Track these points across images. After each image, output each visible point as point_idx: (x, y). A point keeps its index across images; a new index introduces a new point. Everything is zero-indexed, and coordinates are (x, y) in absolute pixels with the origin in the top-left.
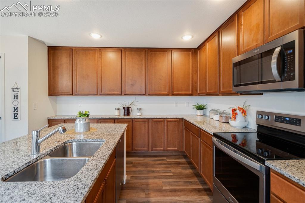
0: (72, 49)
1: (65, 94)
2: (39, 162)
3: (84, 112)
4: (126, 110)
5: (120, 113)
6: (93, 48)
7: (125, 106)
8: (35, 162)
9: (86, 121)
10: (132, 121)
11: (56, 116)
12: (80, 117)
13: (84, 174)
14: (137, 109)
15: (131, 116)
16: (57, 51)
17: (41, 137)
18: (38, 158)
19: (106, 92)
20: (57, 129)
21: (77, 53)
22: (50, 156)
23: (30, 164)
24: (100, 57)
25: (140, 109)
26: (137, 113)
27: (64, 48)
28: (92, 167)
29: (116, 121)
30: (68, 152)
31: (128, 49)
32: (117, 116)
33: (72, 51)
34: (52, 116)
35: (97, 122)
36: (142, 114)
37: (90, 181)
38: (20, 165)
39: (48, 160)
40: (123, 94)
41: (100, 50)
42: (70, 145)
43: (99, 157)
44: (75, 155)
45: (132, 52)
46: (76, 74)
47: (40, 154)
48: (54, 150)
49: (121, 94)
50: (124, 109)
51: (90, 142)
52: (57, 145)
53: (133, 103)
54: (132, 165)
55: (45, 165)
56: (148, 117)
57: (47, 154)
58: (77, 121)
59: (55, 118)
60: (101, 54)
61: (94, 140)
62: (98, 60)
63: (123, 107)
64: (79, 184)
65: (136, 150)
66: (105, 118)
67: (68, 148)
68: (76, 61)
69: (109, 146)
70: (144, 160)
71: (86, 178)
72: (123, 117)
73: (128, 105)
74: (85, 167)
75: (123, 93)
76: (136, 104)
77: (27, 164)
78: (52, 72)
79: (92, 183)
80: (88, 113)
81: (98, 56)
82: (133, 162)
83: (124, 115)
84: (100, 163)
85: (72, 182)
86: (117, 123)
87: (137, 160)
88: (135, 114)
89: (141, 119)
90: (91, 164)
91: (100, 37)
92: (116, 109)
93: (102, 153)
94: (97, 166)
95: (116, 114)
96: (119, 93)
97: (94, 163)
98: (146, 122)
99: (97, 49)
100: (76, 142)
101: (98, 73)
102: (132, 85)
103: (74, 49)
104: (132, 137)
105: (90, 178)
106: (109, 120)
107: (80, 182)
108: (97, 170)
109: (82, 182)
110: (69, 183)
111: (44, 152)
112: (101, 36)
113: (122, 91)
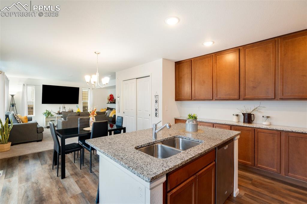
0: (191, 60)
1: (186, 99)
2: (154, 145)
3: (193, 115)
4: (246, 117)
5: (239, 119)
6: (209, 55)
7: (245, 112)
8: (153, 144)
9: (193, 122)
10: (253, 132)
11: (181, 117)
12: (189, 118)
13: (172, 160)
14: (263, 117)
15: (254, 124)
16: (181, 65)
17: (157, 129)
18: (155, 142)
19: (222, 97)
20: (165, 125)
21: (195, 63)
22: (162, 143)
23: (150, 144)
24: (215, 63)
25: (268, 117)
26: (263, 122)
27: (185, 61)
28: (179, 157)
29: (232, 128)
30: (177, 145)
31: (248, 46)
32: (234, 123)
33: (191, 61)
34: (178, 117)
35: (212, 126)
36: (270, 123)
37: (172, 165)
38: (145, 143)
39: (159, 145)
40: (241, 99)
41: (216, 55)
42: (178, 139)
43: (189, 152)
44: (181, 148)
45: (254, 48)
46: (194, 81)
47: (156, 140)
48: (166, 140)
49: (239, 99)
50: (243, 115)
51: (192, 140)
52: (168, 137)
53: (257, 110)
54: (250, 182)
55: (158, 148)
56: (279, 128)
57: (161, 142)
58: (187, 122)
59: (179, 119)
60: (216, 60)
61: (196, 140)
62: (213, 65)
63: (243, 114)
64: (165, 163)
65: (259, 167)
66: (220, 123)
67: (176, 142)
68: (194, 70)
69: (203, 147)
70: (271, 183)
71: (171, 162)
72: (242, 124)
73: (249, 111)
74: (175, 156)
75: (242, 97)
76: (261, 111)
77: (148, 144)
78: (177, 82)
79: (172, 167)
80: (196, 116)
81: (213, 61)
82: (253, 179)
83: (244, 122)
84: (187, 157)
85: (162, 161)
86: (234, 130)
87: (260, 180)
88: (260, 123)
89: (267, 129)
90: (180, 156)
91: (212, 43)
92: (233, 115)
93: (194, 150)
94: (184, 158)
95: (234, 121)
96: (237, 97)
97: (183, 155)
98: (276, 135)
99: (213, 54)
100: (182, 138)
101: (213, 78)
102: (253, 87)
103: (192, 60)
104: (254, 150)
105: (173, 163)
106: (224, 126)
107: (166, 163)
108: (181, 161)
109: (167, 164)
110: (160, 161)
111: (159, 139)
112: (214, 42)
113: (240, 94)
